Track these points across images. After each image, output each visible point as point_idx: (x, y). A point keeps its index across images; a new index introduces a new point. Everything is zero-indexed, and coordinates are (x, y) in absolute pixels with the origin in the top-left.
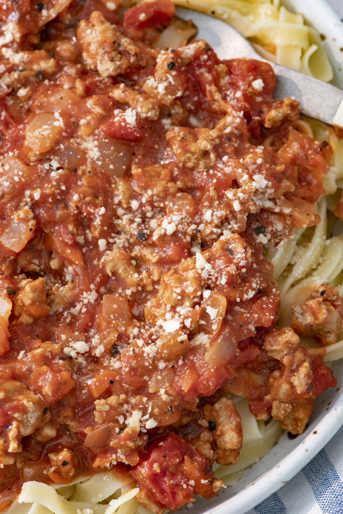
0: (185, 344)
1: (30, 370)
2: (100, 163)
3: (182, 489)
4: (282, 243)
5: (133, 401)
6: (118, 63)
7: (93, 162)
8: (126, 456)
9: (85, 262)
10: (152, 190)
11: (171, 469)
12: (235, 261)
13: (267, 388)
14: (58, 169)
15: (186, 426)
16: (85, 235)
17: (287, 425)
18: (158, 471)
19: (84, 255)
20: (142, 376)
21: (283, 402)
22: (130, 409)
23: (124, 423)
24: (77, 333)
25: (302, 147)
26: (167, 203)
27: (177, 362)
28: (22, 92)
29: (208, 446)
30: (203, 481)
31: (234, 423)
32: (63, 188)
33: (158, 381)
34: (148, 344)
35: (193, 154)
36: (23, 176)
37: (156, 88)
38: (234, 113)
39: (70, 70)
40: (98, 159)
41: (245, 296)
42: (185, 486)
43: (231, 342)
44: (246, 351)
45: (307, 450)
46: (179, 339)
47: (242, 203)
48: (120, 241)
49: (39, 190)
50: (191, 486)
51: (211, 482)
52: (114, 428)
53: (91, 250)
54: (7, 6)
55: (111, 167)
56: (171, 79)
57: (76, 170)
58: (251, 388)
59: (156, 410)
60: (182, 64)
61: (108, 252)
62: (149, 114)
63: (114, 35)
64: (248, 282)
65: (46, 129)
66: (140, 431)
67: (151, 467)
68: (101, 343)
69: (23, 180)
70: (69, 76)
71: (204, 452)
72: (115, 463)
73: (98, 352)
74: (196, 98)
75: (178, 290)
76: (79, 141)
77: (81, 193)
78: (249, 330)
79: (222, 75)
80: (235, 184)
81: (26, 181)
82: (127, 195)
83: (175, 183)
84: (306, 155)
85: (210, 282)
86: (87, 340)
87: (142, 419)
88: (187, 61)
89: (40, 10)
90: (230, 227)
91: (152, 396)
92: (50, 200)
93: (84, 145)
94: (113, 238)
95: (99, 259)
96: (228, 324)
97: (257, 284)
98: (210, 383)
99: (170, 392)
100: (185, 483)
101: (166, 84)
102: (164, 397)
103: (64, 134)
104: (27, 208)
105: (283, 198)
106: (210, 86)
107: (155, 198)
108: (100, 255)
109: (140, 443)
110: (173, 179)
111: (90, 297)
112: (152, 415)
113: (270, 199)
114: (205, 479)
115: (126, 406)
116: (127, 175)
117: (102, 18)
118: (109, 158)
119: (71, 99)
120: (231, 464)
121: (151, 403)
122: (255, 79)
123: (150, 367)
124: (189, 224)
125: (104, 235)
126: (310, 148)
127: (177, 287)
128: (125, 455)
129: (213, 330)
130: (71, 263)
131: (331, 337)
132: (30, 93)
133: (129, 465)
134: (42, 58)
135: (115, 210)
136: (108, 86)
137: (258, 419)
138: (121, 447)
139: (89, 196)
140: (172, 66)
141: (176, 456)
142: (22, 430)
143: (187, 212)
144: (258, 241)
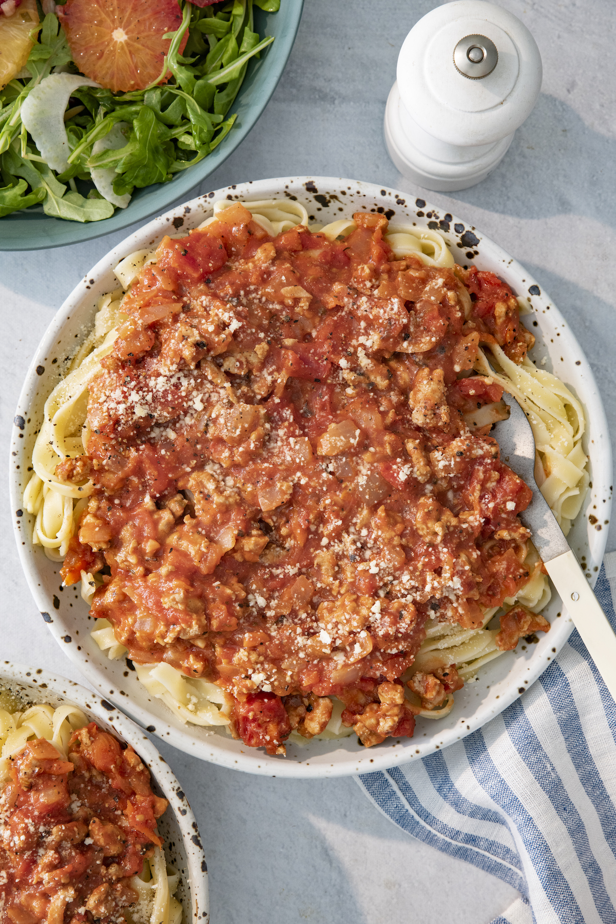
0: (326, 654)
1: (214, 600)
2: (361, 489)
4: (443, 624)
5: (266, 666)
6: (428, 421)
7: (357, 485)
8: (238, 693)
9: (305, 546)
10: (382, 533)
11: (260, 722)
12: (398, 626)
13: (363, 710)
14: (331, 473)
16: (318, 526)
18: (251, 718)
19: (307, 539)
20: (284, 653)
22: (260, 669)
23: (251, 675)
24: (265, 590)
25: (508, 569)
26: (385, 548)
27: (314, 660)
28: (350, 391)
29: (297, 719)
30: (275, 741)
31: (323, 720)
32: (325, 489)
33: (292, 664)
34: (303, 634)
35: (428, 528)
36: (303, 461)
37: (439, 461)
38: (478, 516)
39: (394, 397)
40: (362, 486)
41: (389, 651)
42: (261, 737)
43: (358, 673)
44: (364, 683)
46: (324, 650)
47: (433, 588)
48: (337, 548)
49: (307, 479)
50: (265, 739)
51: (280, 745)
52: (242, 673)
53: (314, 539)
54: (383, 322)
55: (367, 497)
56: (453, 463)
57: (342, 482)
58: (354, 702)
59: (276, 683)
60: (469, 457)
61: (325, 549)
62: (420, 478)
63: (441, 398)
64: (398, 642)
65: (342, 440)
66: (257, 687)
67: (248, 712)
68: (276, 608)
69: (302, 464)
70: (390, 401)
71: (291, 722)
73: (270, 613)
74: (462, 483)
75: (348, 617)
76: (359, 461)
77: (334, 500)
78: (375, 674)
79: (492, 480)
80: (438, 572)
81: (304, 466)
82: (364, 523)
83: (401, 539)
84: (506, 577)
85: (372, 625)
86: (269, 598)
87: (264, 681)
88: (473, 457)
89: (405, 339)
90: (414, 595)
91: (280, 671)
92: (310, 490)
93: (361, 468)
94: (335, 542)
95: (316, 549)
96: (364, 661)
97: (403, 647)
99: (294, 677)
100: (263, 735)
101: (447, 463)
102: (288, 679)
103: (352, 450)
104: (291, 484)
105: (465, 600)
106: (477, 483)
107: (380, 539)
108: (319, 547)
110: (401, 536)
111: (291, 570)
112: (272, 683)
113: (456, 595)
114: (277, 741)
115: (259, 666)
116: (374, 509)
117: (442, 379)
118: (370, 490)
119: (376, 425)
121: (276, 677)
122: (512, 500)
123: (294, 652)
124: (389, 574)
125: (330, 537)
126: (513, 573)
127: (349, 614)
128: (238, 691)
129: (351, 658)
130: (295, 538)
131: (430, 706)
132: (354, 395)
134: (381, 374)
135: (349, 526)
136: (411, 429)
139: (338, 506)
140: (460, 454)
141: (269, 716)
142: (182, 634)
143: (394, 566)
144: (428, 613)
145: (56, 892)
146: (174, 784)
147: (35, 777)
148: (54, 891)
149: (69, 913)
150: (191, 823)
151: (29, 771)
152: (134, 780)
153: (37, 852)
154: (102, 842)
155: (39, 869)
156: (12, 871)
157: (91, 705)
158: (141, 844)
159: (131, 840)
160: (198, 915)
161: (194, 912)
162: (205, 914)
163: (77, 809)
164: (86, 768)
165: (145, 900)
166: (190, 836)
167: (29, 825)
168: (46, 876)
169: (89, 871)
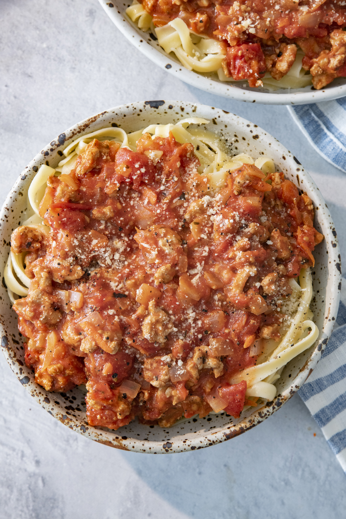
0: (295, 4)
3: (244, 71)
5: (252, 14)
8: (231, 39)
11: (246, 58)
13: (317, 55)
15: (268, 46)
17: (314, 81)
18: (240, 55)
20: (265, 6)
21: (320, 67)
22: (248, 17)
23: (241, 22)
27: (286, 11)
29: (271, 62)
30: (256, 74)
33: (270, 13)
43: (317, 19)
44: (321, 30)
45: (313, 96)
50: (249, 72)
51: (259, 79)
52: (234, 21)
58: (311, 50)
59: (259, 26)
66: (245, 31)
67: (238, 51)
71: (267, 63)
72: (224, 38)
87: (250, 26)
91: (261, 18)
96: (322, 10)
98: (293, 31)
99: (272, 23)
100: (248, 69)
102: (267, 23)
109: (241, 37)
112: (255, 27)
115: (247, 14)
120: (275, 78)
121: (259, 21)
123: (272, 4)
128: (231, 37)
129: (313, 7)
133: (229, 44)
137: (303, 67)
138: (232, 32)
141: (253, 54)
145: (243, 266)
146: (331, 225)
147: (245, 187)
148: (242, 265)
149: (248, 284)
150: (338, 255)
151: (242, 182)
152: (305, 214)
153: (235, 238)
154: (279, 245)
155: (235, 249)
156: (213, 248)
157: (286, 157)
158: (303, 258)
159: (296, 252)
160: (329, 318)
161: (326, 316)
162: (333, 319)
163: (265, 221)
164: (274, 197)
165: (294, 298)
166: (335, 263)
167: (236, 216)
168: (239, 254)
169: (266, 262)
